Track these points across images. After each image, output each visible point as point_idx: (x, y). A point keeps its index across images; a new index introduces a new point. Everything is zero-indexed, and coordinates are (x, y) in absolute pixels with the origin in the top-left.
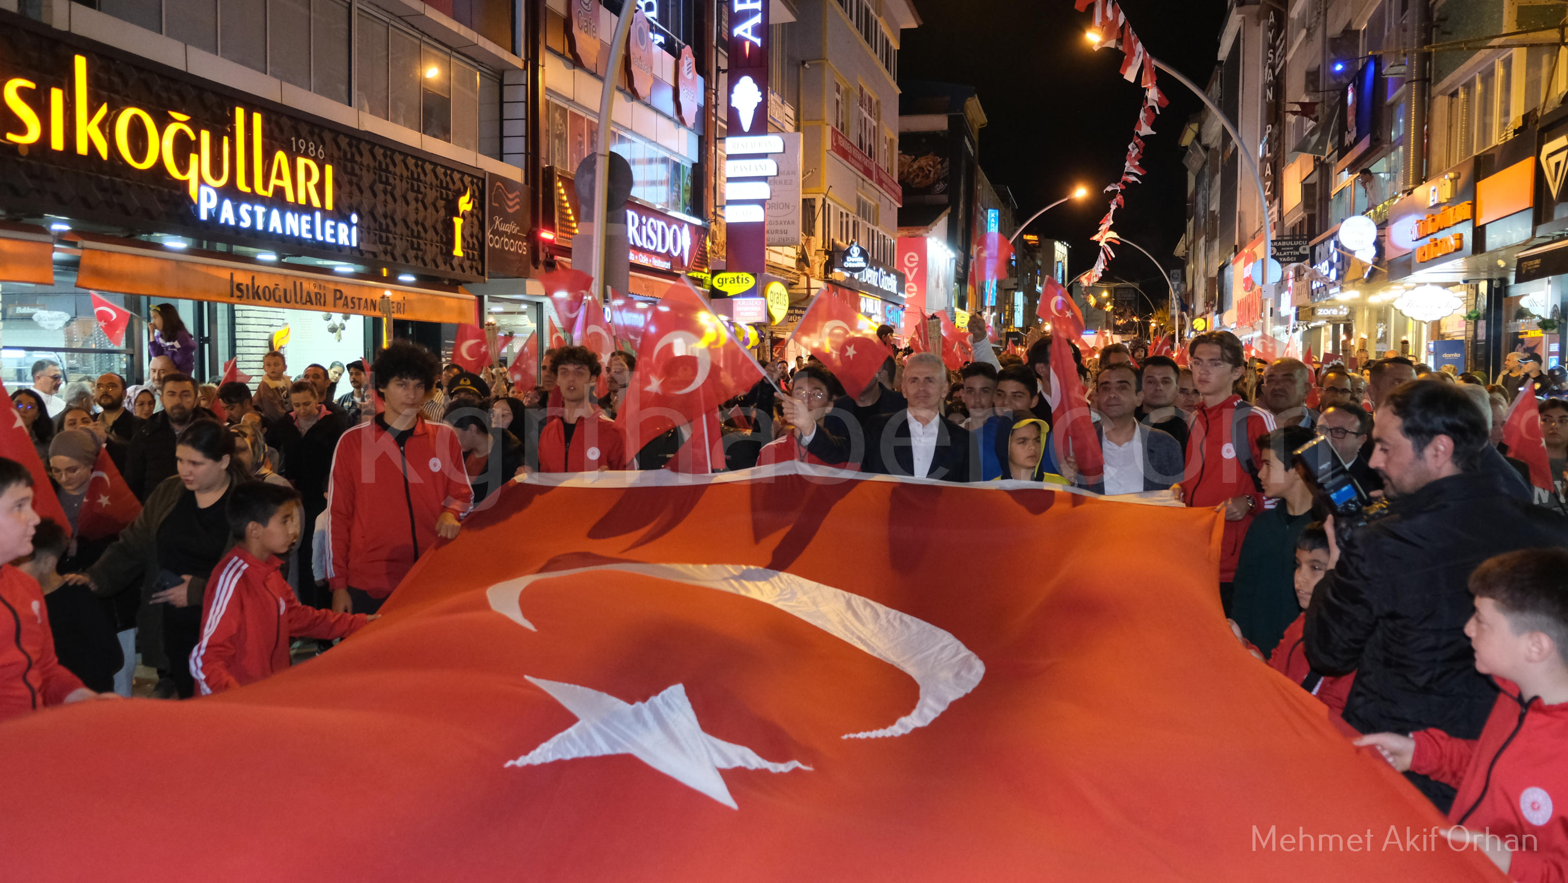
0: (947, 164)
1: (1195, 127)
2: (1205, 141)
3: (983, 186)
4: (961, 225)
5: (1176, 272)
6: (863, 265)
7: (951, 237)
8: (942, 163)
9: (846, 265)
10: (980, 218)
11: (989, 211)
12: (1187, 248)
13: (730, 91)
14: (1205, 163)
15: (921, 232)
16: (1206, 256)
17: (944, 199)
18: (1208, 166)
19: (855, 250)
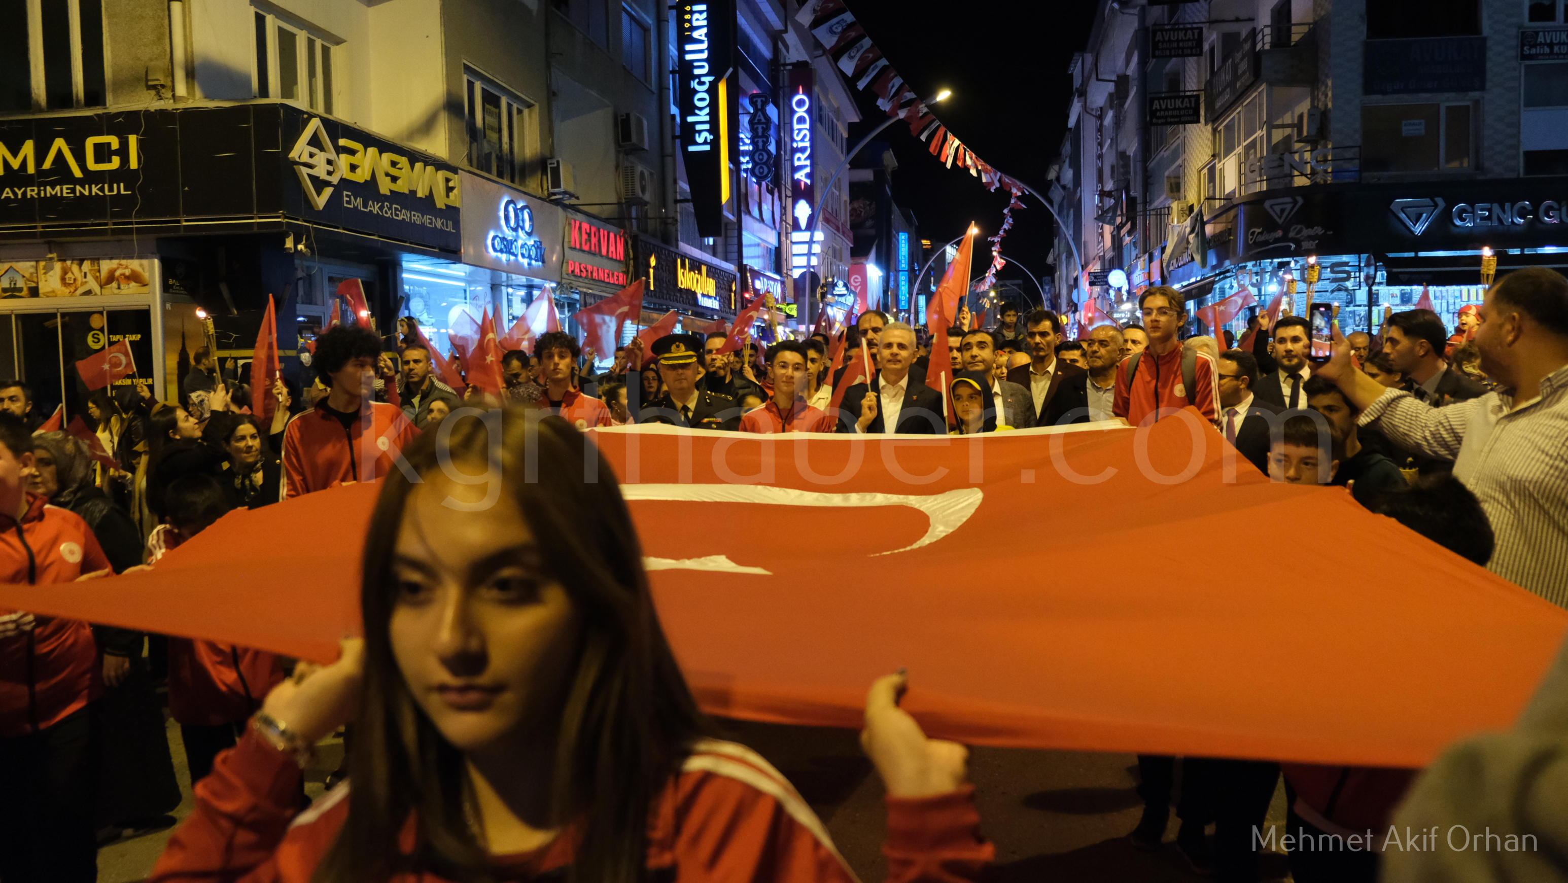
0: (873, 206)
1: (1056, 167)
2: (1062, 182)
3: (896, 214)
4: (884, 249)
5: (1047, 279)
6: (846, 292)
7: (879, 261)
8: (870, 205)
9: (835, 293)
10: (894, 240)
11: (900, 234)
12: (1055, 260)
13: (793, 207)
14: (1064, 198)
15: (863, 260)
16: (1067, 268)
17: (872, 232)
18: (1065, 201)
19: (841, 283)
